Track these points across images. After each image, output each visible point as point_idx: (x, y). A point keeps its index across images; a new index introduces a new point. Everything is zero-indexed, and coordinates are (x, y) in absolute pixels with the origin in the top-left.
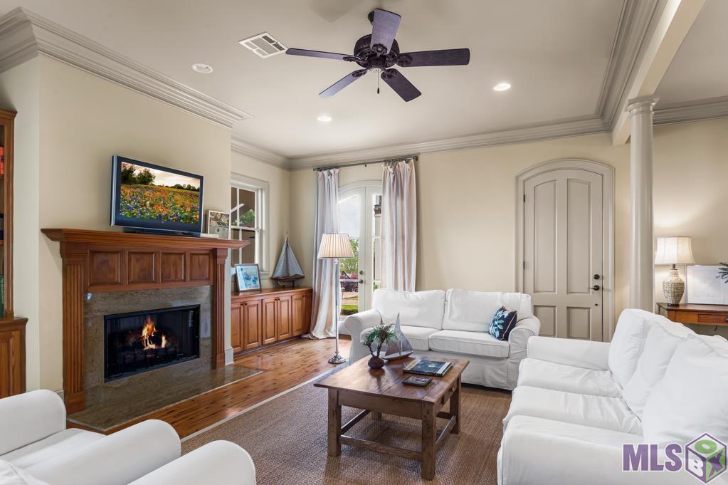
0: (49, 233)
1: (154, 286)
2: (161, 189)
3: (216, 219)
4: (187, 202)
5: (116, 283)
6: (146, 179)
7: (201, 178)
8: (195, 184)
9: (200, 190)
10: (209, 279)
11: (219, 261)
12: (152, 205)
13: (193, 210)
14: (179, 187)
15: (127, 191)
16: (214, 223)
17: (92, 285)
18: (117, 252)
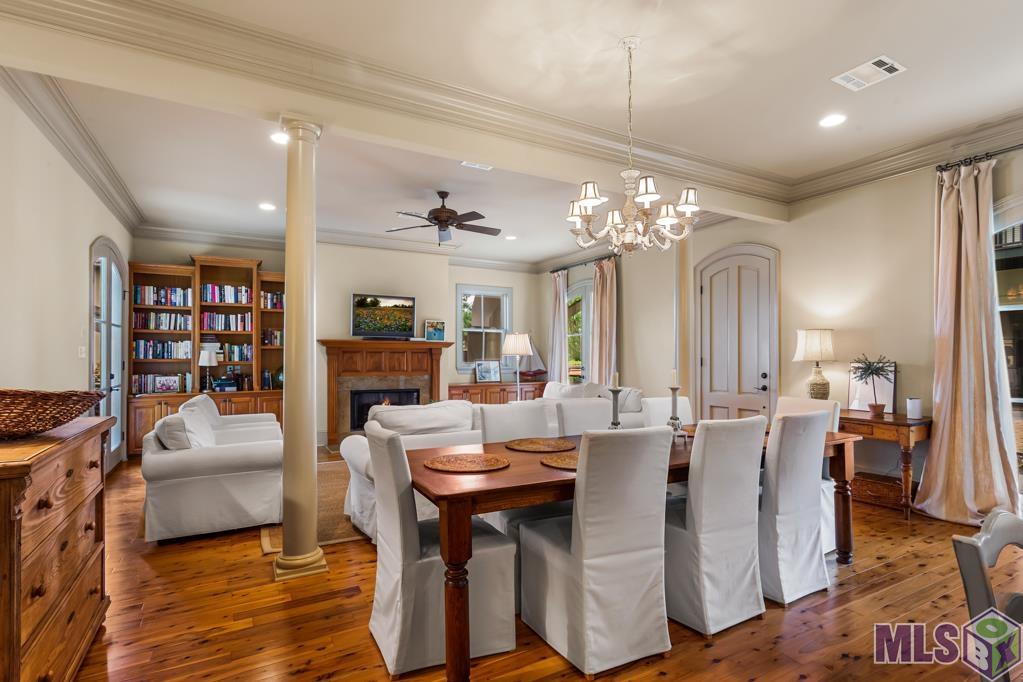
0: (322, 342)
1: (384, 374)
2: (385, 308)
3: (432, 326)
4: (402, 316)
5: (357, 371)
6: (375, 303)
7: (413, 299)
8: (408, 303)
9: (412, 307)
10: (426, 371)
11: (434, 357)
12: (380, 319)
13: (407, 320)
14: (396, 306)
15: (364, 312)
16: (431, 329)
17: (344, 371)
18: (358, 352)
